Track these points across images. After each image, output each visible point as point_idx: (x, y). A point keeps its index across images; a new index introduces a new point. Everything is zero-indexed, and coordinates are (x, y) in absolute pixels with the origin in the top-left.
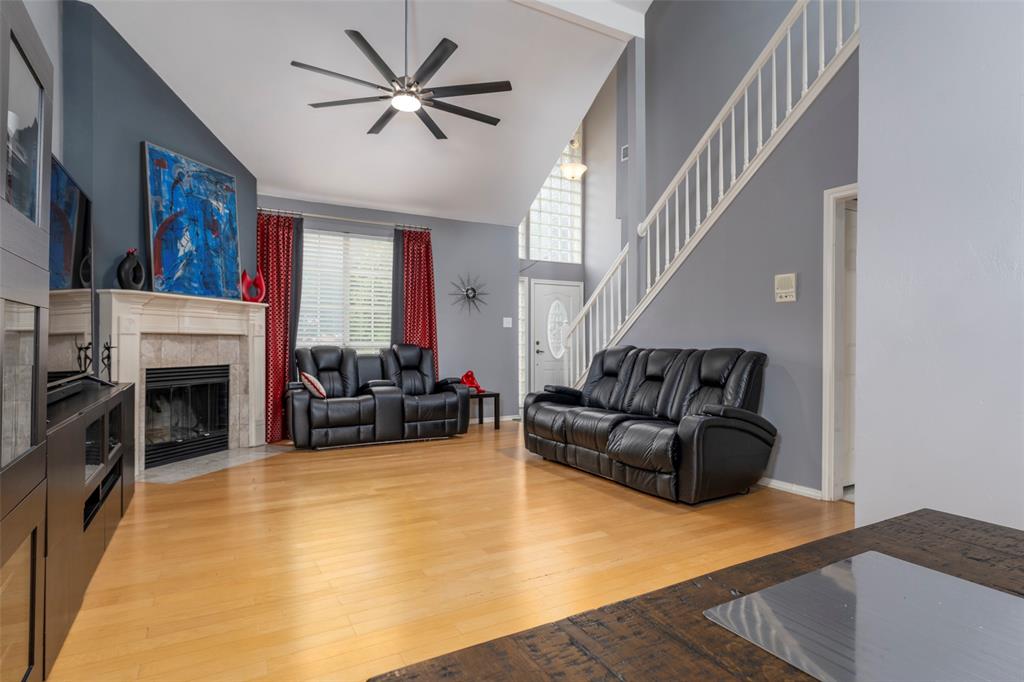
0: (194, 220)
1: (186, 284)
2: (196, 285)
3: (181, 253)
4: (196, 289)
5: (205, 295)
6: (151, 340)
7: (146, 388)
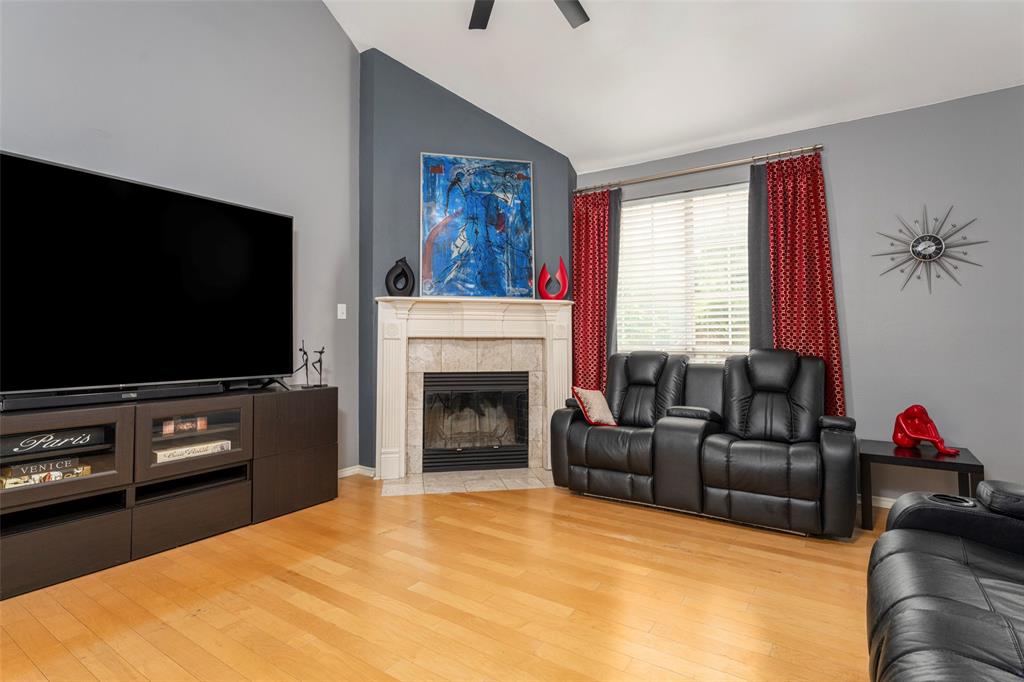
0: (473, 218)
1: (459, 286)
2: (472, 286)
3: (455, 255)
4: (471, 290)
5: (483, 295)
6: (430, 344)
7: (424, 392)
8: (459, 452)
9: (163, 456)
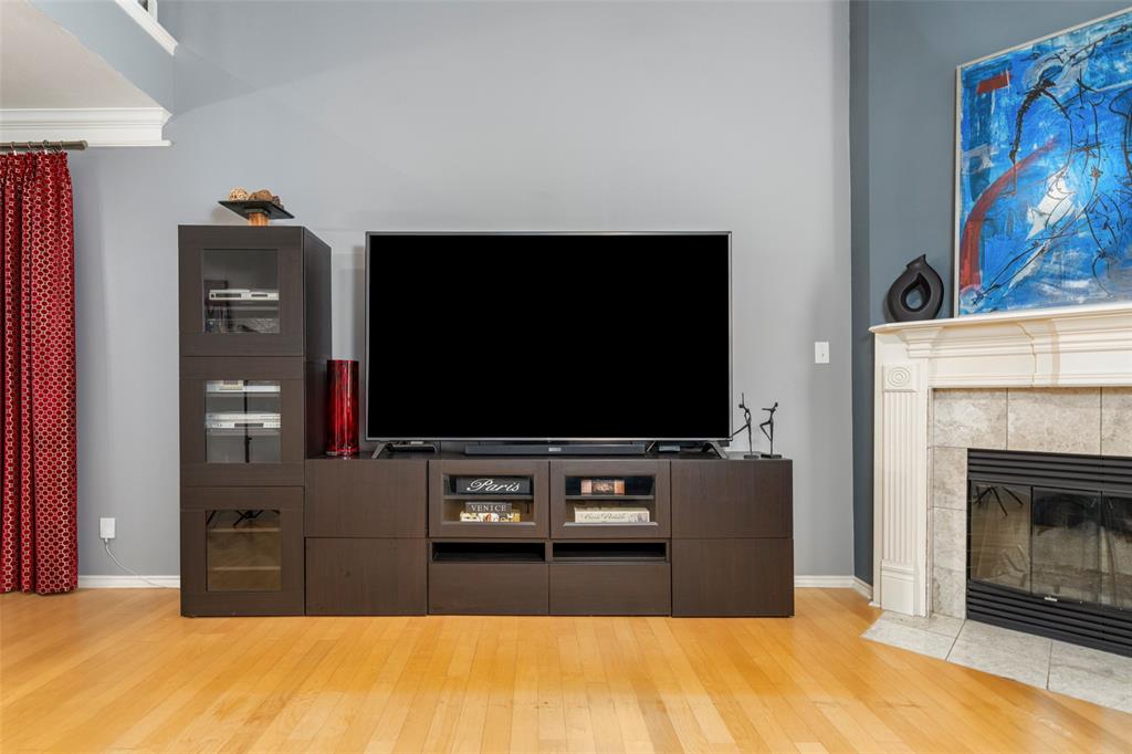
0: (1085, 148)
1: (1048, 288)
3: (1036, 230)
6: (983, 400)
7: (969, 482)
8: (1050, 604)
9: (583, 517)
